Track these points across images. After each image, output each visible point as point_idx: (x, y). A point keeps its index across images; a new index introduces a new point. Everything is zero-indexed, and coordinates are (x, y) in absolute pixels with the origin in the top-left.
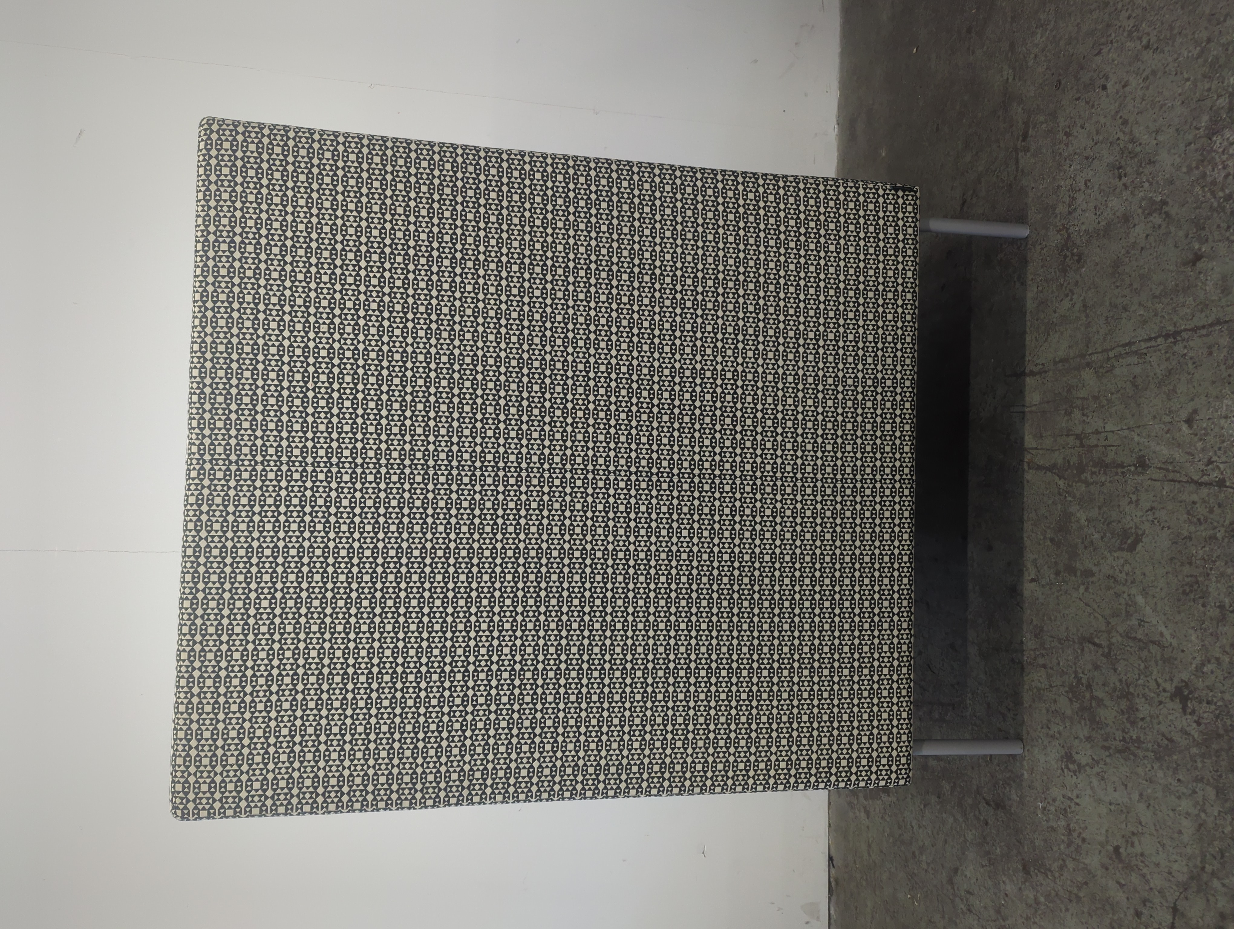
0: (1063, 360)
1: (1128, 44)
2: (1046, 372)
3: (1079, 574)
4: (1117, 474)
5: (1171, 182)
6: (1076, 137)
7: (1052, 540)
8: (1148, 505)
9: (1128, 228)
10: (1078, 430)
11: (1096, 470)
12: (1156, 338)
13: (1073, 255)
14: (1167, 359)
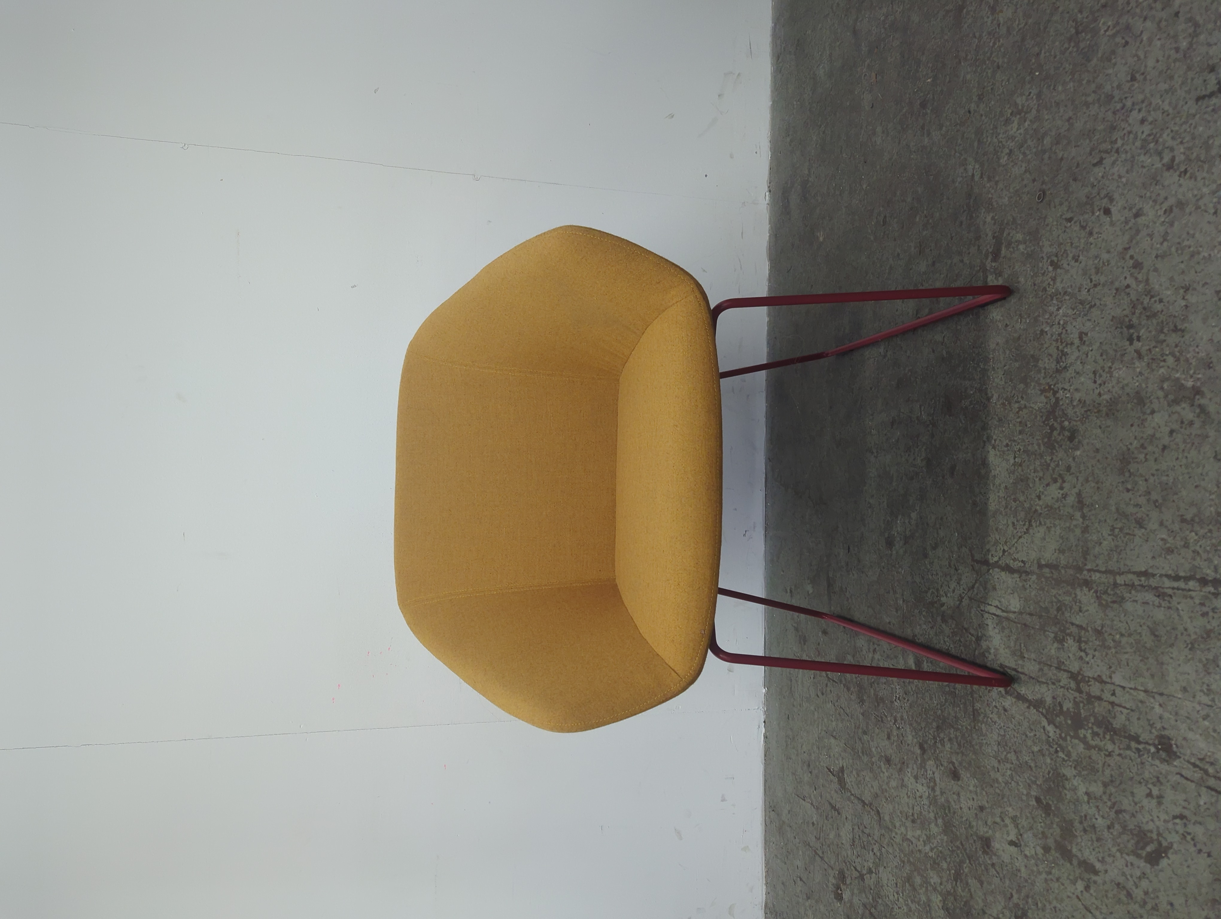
0: (1053, 567)
1: (1142, 158)
2: (1027, 573)
3: (1075, 862)
4: (1129, 748)
5: (1209, 366)
6: (1067, 271)
7: (1038, 800)
8: (1178, 811)
9: (1144, 413)
10: (1075, 667)
11: (1101, 731)
12: (1187, 579)
13: (1063, 428)
14: (1205, 614)
